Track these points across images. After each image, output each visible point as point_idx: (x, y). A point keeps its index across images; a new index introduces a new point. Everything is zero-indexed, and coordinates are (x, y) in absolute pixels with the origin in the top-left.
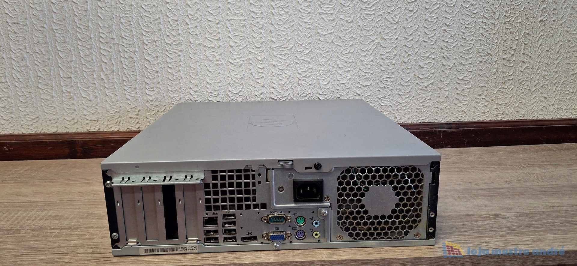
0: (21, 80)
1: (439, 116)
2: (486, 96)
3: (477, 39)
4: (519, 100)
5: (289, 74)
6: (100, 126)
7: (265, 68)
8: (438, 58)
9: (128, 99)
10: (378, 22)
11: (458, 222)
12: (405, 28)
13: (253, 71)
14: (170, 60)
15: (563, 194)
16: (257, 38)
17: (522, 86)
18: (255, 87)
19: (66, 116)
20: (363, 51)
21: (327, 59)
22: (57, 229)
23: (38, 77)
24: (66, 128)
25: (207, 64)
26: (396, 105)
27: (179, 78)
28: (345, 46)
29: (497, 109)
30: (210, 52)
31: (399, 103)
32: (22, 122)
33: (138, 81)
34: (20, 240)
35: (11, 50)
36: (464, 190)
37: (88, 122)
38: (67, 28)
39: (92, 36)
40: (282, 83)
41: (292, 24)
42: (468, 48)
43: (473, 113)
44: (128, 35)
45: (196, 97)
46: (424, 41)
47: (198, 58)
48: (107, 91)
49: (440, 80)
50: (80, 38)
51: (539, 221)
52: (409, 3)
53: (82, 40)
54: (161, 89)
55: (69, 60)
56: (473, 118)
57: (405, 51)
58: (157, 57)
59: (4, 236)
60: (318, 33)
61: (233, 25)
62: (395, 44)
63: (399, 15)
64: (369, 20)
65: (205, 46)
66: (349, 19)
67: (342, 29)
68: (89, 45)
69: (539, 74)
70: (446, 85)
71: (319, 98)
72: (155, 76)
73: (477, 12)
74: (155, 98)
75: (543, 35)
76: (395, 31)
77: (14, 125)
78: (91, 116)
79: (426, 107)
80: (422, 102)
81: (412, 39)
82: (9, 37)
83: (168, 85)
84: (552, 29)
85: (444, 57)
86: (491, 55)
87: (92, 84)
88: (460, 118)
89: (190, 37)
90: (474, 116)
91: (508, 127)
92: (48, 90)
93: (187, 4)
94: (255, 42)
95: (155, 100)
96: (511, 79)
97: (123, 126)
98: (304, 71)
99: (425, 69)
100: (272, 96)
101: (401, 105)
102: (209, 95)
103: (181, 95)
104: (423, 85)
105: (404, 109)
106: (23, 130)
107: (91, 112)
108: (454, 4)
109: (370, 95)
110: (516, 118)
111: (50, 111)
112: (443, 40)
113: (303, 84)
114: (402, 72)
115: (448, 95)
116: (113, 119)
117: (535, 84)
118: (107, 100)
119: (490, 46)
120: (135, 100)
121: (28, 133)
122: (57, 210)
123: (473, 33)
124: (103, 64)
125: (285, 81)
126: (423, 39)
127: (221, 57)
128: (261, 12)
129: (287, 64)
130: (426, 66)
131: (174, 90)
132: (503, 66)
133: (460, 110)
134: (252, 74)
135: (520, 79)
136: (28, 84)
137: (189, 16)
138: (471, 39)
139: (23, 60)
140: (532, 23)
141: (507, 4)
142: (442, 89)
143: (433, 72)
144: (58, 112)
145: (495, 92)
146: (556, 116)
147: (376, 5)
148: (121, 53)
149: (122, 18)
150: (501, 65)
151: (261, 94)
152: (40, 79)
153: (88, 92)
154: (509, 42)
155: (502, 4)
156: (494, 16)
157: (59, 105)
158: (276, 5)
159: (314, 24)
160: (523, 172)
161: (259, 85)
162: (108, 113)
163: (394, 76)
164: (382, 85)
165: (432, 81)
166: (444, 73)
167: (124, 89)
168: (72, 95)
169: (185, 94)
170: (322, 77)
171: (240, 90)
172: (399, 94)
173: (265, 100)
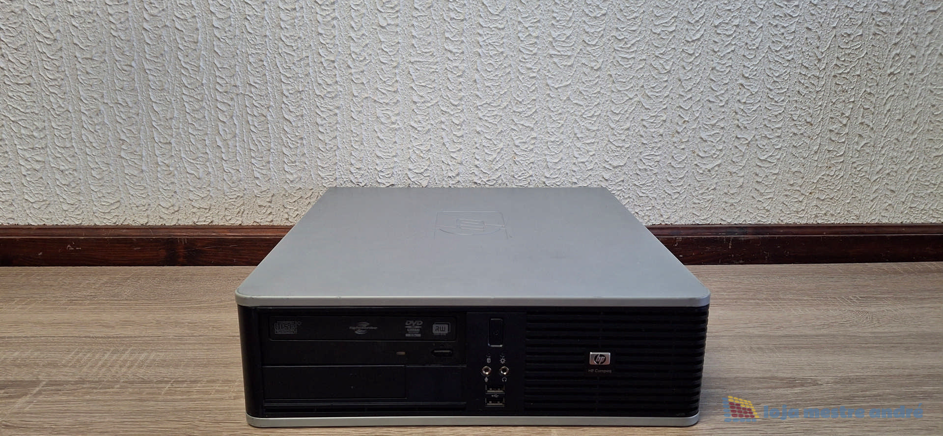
0: (94, 145)
1: (728, 214)
2: (801, 186)
3: (791, 99)
4: (852, 194)
5: (501, 145)
6: (213, 217)
7: (464, 136)
8: (728, 128)
9: (258, 178)
10: (639, 71)
11: (748, 389)
12: (680, 80)
13: (446, 140)
14: (322, 120)
15: (907, 349)
16: (454, 91)
17: (857, 173)
18: (448, 164)
19: (162, 201)
20: (615, 113)
21: (560, 125)
22: (167, 382)
23: (121, 142)
24: (161, 218)
25: (378, 128)
26: (663, 196)
27: (335, 148)
28: (587, 106)
29: (817, 206)
30: (382, 110)
31: (667, 194)
32: (95, 208)
33: (272, 151)
34: (116, 397)
35: (81, 100)
36: (760, 336)
37: (195, 210)
38: (167, 68)
39: (204, 82)
40: (490, 159)
41: (508, 70)
42: (776, 113)
43: (779, 212)
44: (258, 81)
45: (359, 177)
46: (710, 101)
47: (364, 120)
48: (225, 165)
49: (732, 160)
50: (186, 85)
51: (866, 391)
52: (688, 42)
53: (189, 87)
54: (306, 164)
55: (169, 116)
56: (779, 219)
57: (680, 115)
58: (302, 116)
59: (90, 390)
60: (547, 85)
61: (419, 70)
62: (665, 104)
63: (672, 61)
64: (625, 66)
65: (375, 101)
66: (595, 65)
67: (583, 80)
68: (199, 94)
69: (884, 154)
70: (741, 168)
71: (544, 183)
72: (299, 145)
73: (793, 59)
74: (297, 178)
75: (893, 96)
76: (665, 85)
77: (83, 212)
78: (200, 202)
79: (708, 201)
80: (702, 194)
81: (691, 98)
82: (78, 79)
83: (318, 158)
84: (908, 87)
85: (738, 126)
86: (812, 125)
87: (202, 153)
88: (759, 219)
89: (354, 87)
90: (781, 216)
91: (832, 236)
92: (135, 161)
93: (350, 37)
94: (450, 96)
95: (297, 180)
96: (841, 162)
97: (249, 218)
98: (523, 142)
100: (474, 178)
101: (670, 197)
102: (378, 175)
103: (337, 173)
104: (704, 167)
105: (675, 203)
106: (96, 220)
107: (200, 195)
108: (757, 45)
109: (623, 181)
110: (846, 222)
111: (137, 193)
112: (739, 101)
113: (522, 162)
114: (673, 147)
115: (743, 183)
116: (233, 207)
117: (878, 169)
118: (225, 179)
119: (811, 111)
120: (267, 179)
121: (103, 224)
122: (162, 352)
123: (786, 90)
124: (220, 124)
125: (495, 156)
126: (707, 98)
127: (398, 118)
128: (461, 51)
129: (498, 131)
130: (711, 139)
131: (326, 166)
132: (830, 141)
133: (759, 207)
134: (444, 144)
135: (854, 162)
136: (105, 151)
137: (352, 55)
138: (782, 99)
139: (97, 115)
140: (876, 77)
141: (839, 46)
142: (733, 175)
143: (721, 148)
144: (149, 194)
145: (815, 181)
146: (909, 219)
147: (637, 45)
148: (248, 109)
149: (251, 55)
150: (826, 139)
151: (458, 175)
152: (123, 144)
153: (196, 165)
154: (839, 106)
155: (831, 46)
156: (818, 65)
157: (151, 184)
158: (484, 41)
159: (541, 70)
160: (852, 309)
161: (455, 162)
162: (226, 198)
163: (660, 153)
164: (642, 166)
165: (720, 161)
166: (737, 150)
167: (251, 162)
168: (171, 169)
169: (342, 173)
170: (551, 152)
171: (426, 167)
172: (668, 181)
173: (463, 184)
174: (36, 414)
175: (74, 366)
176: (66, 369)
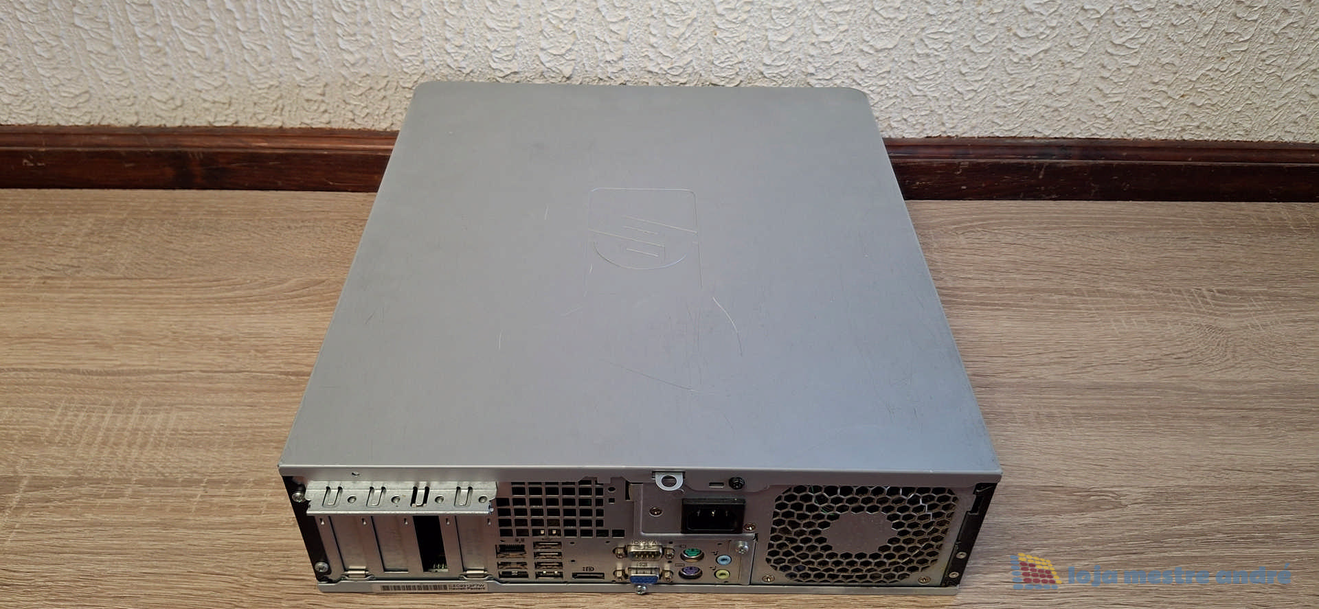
1: (1047, 123)
2: (1169, 86)
4: (1247, 99)
5: (693, 14)
6: (236, 115)
9: (298, 59)
11: (1020, 515)
15: (1263, 424)
17: (1264, 68)
18: (605, 42)
19: (154, 91)
22: (197, 484)
24: (157, 116)
26: (950, 95)
27: (418, 14)
29: (1187, 115)
31: (956, 93)
32: (52, 101)
33: (316, 17)
34: (129, 519)
37: (207, 105)
40: (674, 35)
43: (1127, 122)
45: (460, 59)
48: (243, 38)
49: (1068, 44)
51: (1185, 524)
54: (372, 38)
56: (1125, 132)
59: (93, 501)
70: (1080, 55)
71: (762, 73)
72: (358, 8)
74: (360, 59)
77: (35, 107)
78: (214, 92)
79: (1019, 104)
80: (1012, 93)
83: (391, 28)
87: (203, 20)
88: (1094, 131)
90: (1129, 128)
91: (1201, 163)
92: (101, 32)
95: (361, 62)
96: (1242, 51)
97: (292, 116)
98: (730, 9)
99: (1037, 16)
100: (648, 64)
101: (961, 96)
102: (491, 56)
103: (424, 53)
104: (1022, 53)
105: (967, 105)
106: (57, 117)
107: (213, 83)
109: (889, 72)
110: (1228, 138)
111: (113, 79)
113: (727, 40)
114: (976, 21)
115: (1079, 79)
116: (266, 100)
117: (1299, 63)
118: (247, 59)
120: (312, 60)
121: (70, 124)
122: (185, 410)
125: (682, 30)
130: (1041, 10)
131: (406, 40)
132: (1233, 18)
133: (1097, 114)
134: (598, 10)
135: (1264, 52)
136: (48, 17)
142: (1067, 66)
143: (1054, 24)
144: (133, 81)
145: (1194, 79)
150: (1228, 16)
151: (621, 58)
152: (74, 5)
153: (199, 39)
157: (132, 66)
160: (1199, 320)
161: (617, 38)
162: (253, 88)
163: (954, 29)
164: (922, 49)
165: (1048, 45)
166: (1080, 27)
167: (284, 35)
168: (159, 44)
169: (432, 52)
170: (776, 24)
171: (569, 46)
172: (961, 73)
173: (630, 73)
174: (21, 554)
175: (62, 443)
176: (53, 450)
